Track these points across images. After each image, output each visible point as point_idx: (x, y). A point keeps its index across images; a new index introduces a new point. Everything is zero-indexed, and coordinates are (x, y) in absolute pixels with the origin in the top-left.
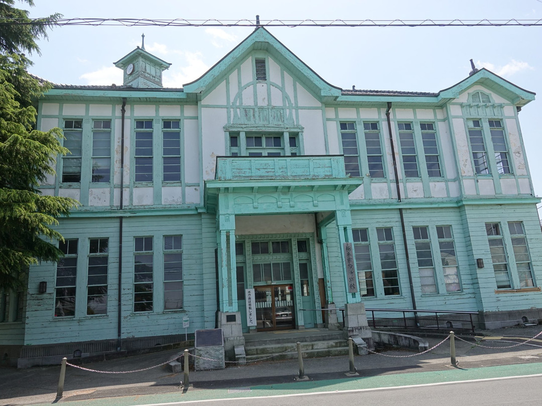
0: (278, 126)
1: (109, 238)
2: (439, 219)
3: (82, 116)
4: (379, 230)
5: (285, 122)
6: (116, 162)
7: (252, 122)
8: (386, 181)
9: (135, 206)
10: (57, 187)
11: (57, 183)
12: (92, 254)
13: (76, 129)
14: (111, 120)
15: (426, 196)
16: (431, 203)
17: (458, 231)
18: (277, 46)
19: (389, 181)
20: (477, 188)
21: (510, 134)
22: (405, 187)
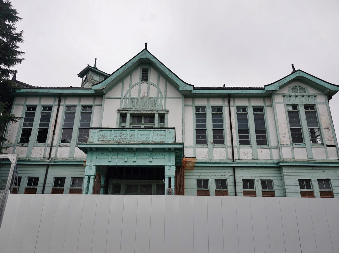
0: (152, 110)
1: (39, 177)
2: (263, 175)
3: (36, 104)
4: (217, 181)
5: (157, 107)
6: (51, 131)
7: (136, 107)
8: (224, 146)
9: (58, 158)
10: (16, 145)
11: (16, 142)
12: (28, 187)
13: (32, 112)
14: (52, 106)
15: (254, 158)
16: (257, 163)
17: (278, 184)
18: (154, 60)
19: (227, 147)
20: (293, 154)
21: (321, 115)
22: (238, 151)
